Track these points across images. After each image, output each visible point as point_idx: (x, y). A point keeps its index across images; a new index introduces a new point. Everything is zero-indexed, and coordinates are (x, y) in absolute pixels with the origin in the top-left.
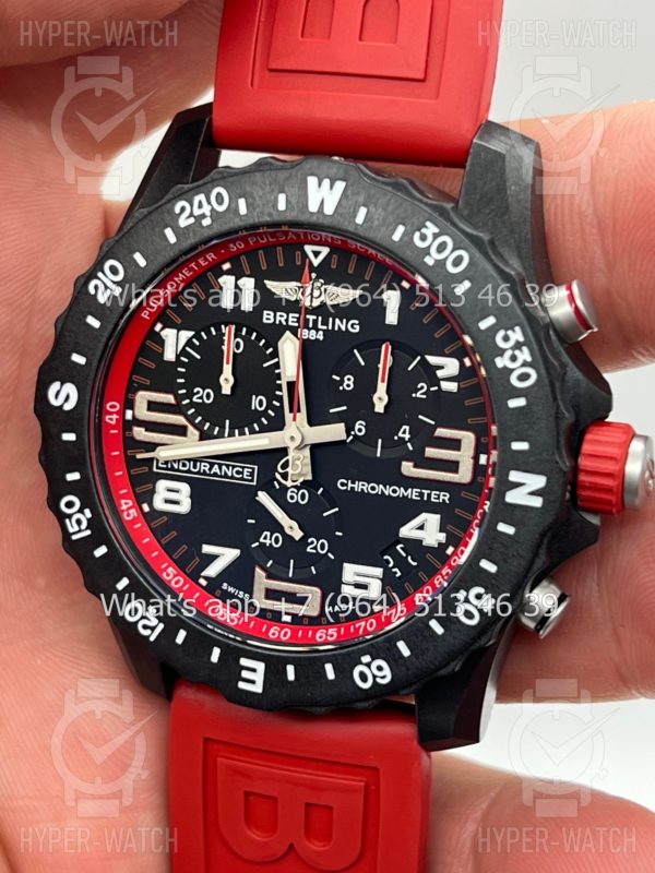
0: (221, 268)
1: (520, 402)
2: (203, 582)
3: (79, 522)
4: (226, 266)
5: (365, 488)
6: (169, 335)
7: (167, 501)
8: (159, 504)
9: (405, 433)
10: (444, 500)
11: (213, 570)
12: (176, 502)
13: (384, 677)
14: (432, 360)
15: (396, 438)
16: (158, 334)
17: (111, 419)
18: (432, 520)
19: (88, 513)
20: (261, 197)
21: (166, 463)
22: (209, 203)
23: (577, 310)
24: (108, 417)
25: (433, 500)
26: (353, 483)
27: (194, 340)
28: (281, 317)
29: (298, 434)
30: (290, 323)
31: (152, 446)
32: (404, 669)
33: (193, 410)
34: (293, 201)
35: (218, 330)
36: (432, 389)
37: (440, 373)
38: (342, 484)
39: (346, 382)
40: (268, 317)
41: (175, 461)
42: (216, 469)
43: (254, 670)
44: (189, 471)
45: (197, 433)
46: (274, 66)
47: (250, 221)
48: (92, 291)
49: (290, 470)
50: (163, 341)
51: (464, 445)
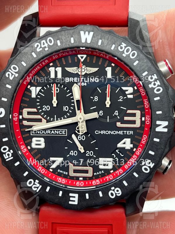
0: (50, 65)
1: (157, 98)
2: (51, 170)
3: (8, 155)
4: (51, 64)
5: (104, 133)
6: (33, 89)
7: (37, 145)
8: (34, 146)
9: (116, 113)
10: (131, 134)
12: (40, 145)
13: (119, 194)
14: (124, 88)
15: (113, 115)
16: (29, 89)
17: (15, 119)
18: (128, 140)
19: (12, 151)
20: (65, 39)
22: (47, 43)
23: (169, 68)
24: (14, 118)
25: (127, 134)
26: (100, 131)
27: (42, 90)
28: (71, 79)
29: (81, 117)
30: (75, 81)
31: (31, 127)
32: (126, 190)
33: (43, 113)
34: (76, 40)
35: (50, 85)
36: (124, 98)
37: (127, 93)
38: (97, 132)
39: (95, 99)
40: (67, 80)
41: (38, 131)
42: (53, 132)
43: (74, 197)
44: (43, 134)
45: (46, 121)
47: (62, 47)
48: (7, 76)
49: (80, 129)
50: (31, 91)
51: (137, 115)
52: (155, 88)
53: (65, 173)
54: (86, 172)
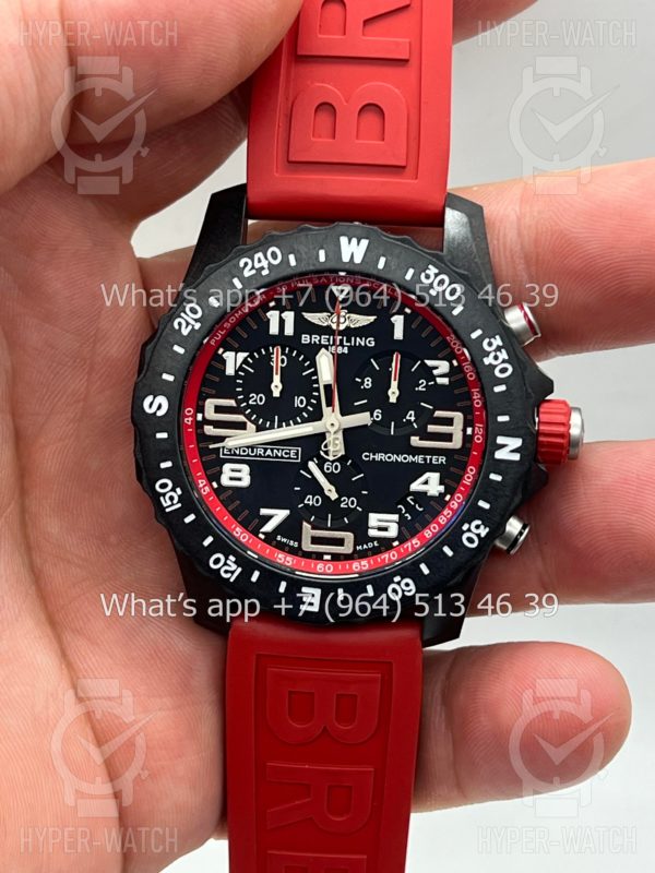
0: (268, 306)
1: (502, 388)
2: (262, 536)
3: (171, 498)
4: (272, 304)
5: (383, 458)
6: (229, 356)
7: (231, 479)
8: (225, 481)
9: (411, 416)
10: (442, 462)
11: (269, 527)
12: (239, 479)
13: (409, 591)
14: (429, 363)
15: (405, 420)
16: (221, 356)
17: (188, 421)
18: (434, 477)
19: (179, 491)
20: (306, 253)
21: (230, 450)
22: (266, 258)
23: (529, 322)
24: (186, 419)
25: (434, 462)
26: (374, 455)
27: (249, 359)
28: (316, 339)
29: (333, 422)
30: (322, 343)
31: (222, 439)
32: (424, 583)
33: (249, 410)
34: (331, 255)
35: (267, 350)
36: (430, 384)
37: (435, 372)
38: (366, 456)
39: (366, 383)
40: (305, 339)
41: (236, 449)
42: (269, 452)
43: (313, 595)
44: (248, 455)
45: (254, 427)
46: (293, 159)
47: (299, 270)
48: (176, 327)
49: (331, 448)
50: (225, 361)
51: (455, 421)
52: (496, 366)
53: (292, 543)
54: (340, 542)
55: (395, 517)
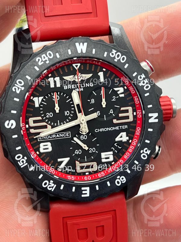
0: (48, 76)
3: (23, 162)
4: (50, 75)
5: (103, 130)
6: (36, 99)
7: (44, 149)
8: (42, 151)
9: (111, 112)
10: (126, 128)
11: (63, 165)
12: (47, 149)
13: (124, 181)
14: (116, 89)
15: (109, 114)
16: (32, 100)
17: (23, 129)
18: (124, 134)
19: (26, 158)
20: (63, 52)
21: (42, 138)
22: (47, 56)
23: (150, 67)
25: (123, 128)
26: (100, 129)
27: (44, 99)
29: (82, 119)
31: (39, 133)
33: (47, 120)
34: (73, 51)
35: (51, 94)
36: (117, 97)
37: (118, 93)
38: (96, 131)
39: (92, 101)
41: (44, 137)
42: (58, 136)
43: (86, 190)
45: (50, 126)
47: (61, 59)
48: (14, 90)
49: (83, 130)
50: (34, 101)
51: (129, 111)
52: (144, 86)
55: (112, 153)
